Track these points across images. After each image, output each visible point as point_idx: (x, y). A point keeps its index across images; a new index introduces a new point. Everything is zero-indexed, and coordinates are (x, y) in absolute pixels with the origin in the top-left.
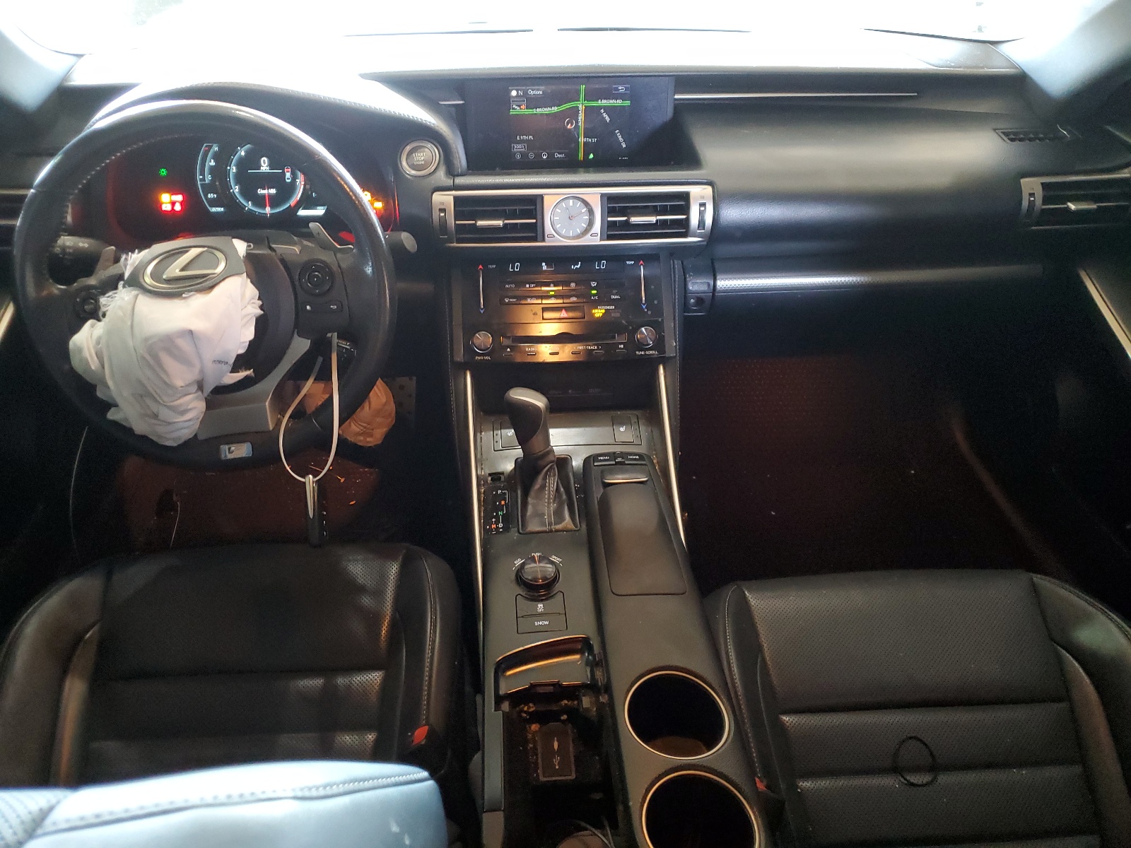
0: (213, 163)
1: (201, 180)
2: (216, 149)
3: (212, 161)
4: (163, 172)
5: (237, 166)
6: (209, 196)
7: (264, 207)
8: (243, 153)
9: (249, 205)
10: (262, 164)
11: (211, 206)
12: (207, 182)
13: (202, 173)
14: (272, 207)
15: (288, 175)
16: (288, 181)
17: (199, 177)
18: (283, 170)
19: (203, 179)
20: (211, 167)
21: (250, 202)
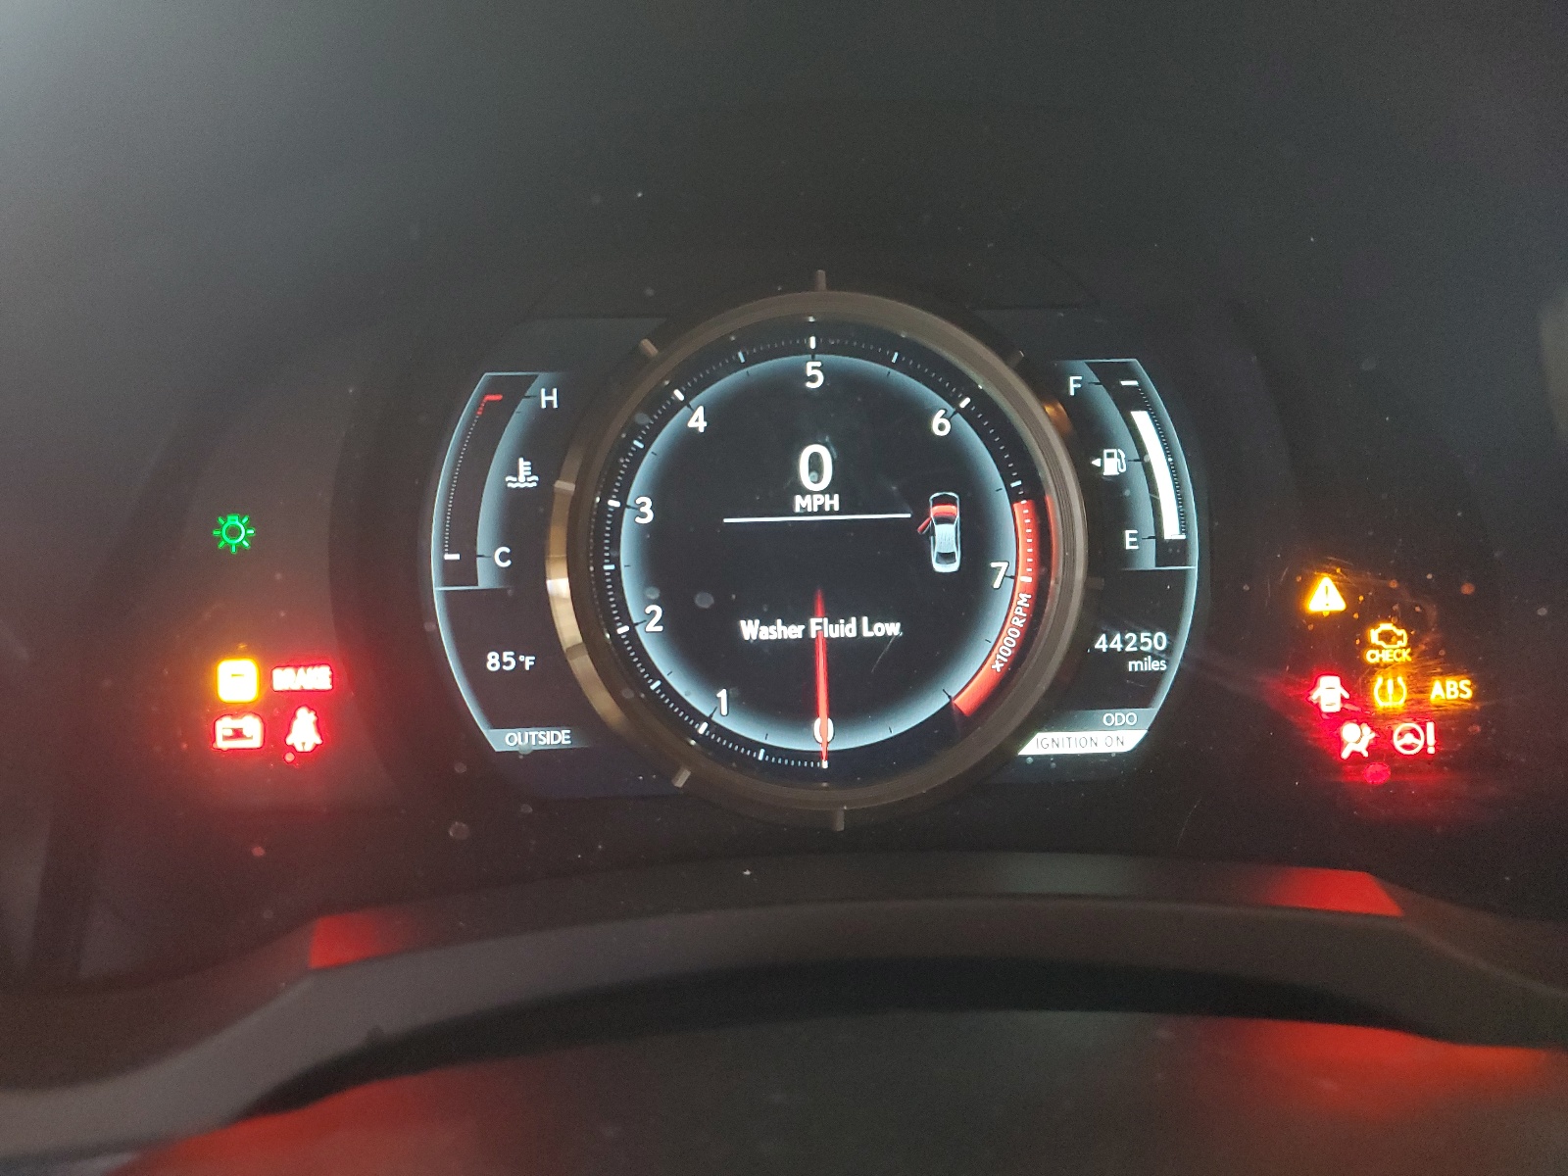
0: (525, 477)
1: (450, 573)
2: (549, 398)
3: (524, 466)
4: (235, 532)
5: (660, 493)
6: (493, 661)
7: (800, 714)
8: (698, 422)
9: (718, 709)
10: (805, 478)
11: (499, 722)
12: (485, 581)
13: (462, 536)
14: (844, 714)
15: (946, 537)
16: (940, 568)
17: (439, 556)
18: (921, 514)
19: (461, 572)
20: (516, 500)
21: (723, 694)
